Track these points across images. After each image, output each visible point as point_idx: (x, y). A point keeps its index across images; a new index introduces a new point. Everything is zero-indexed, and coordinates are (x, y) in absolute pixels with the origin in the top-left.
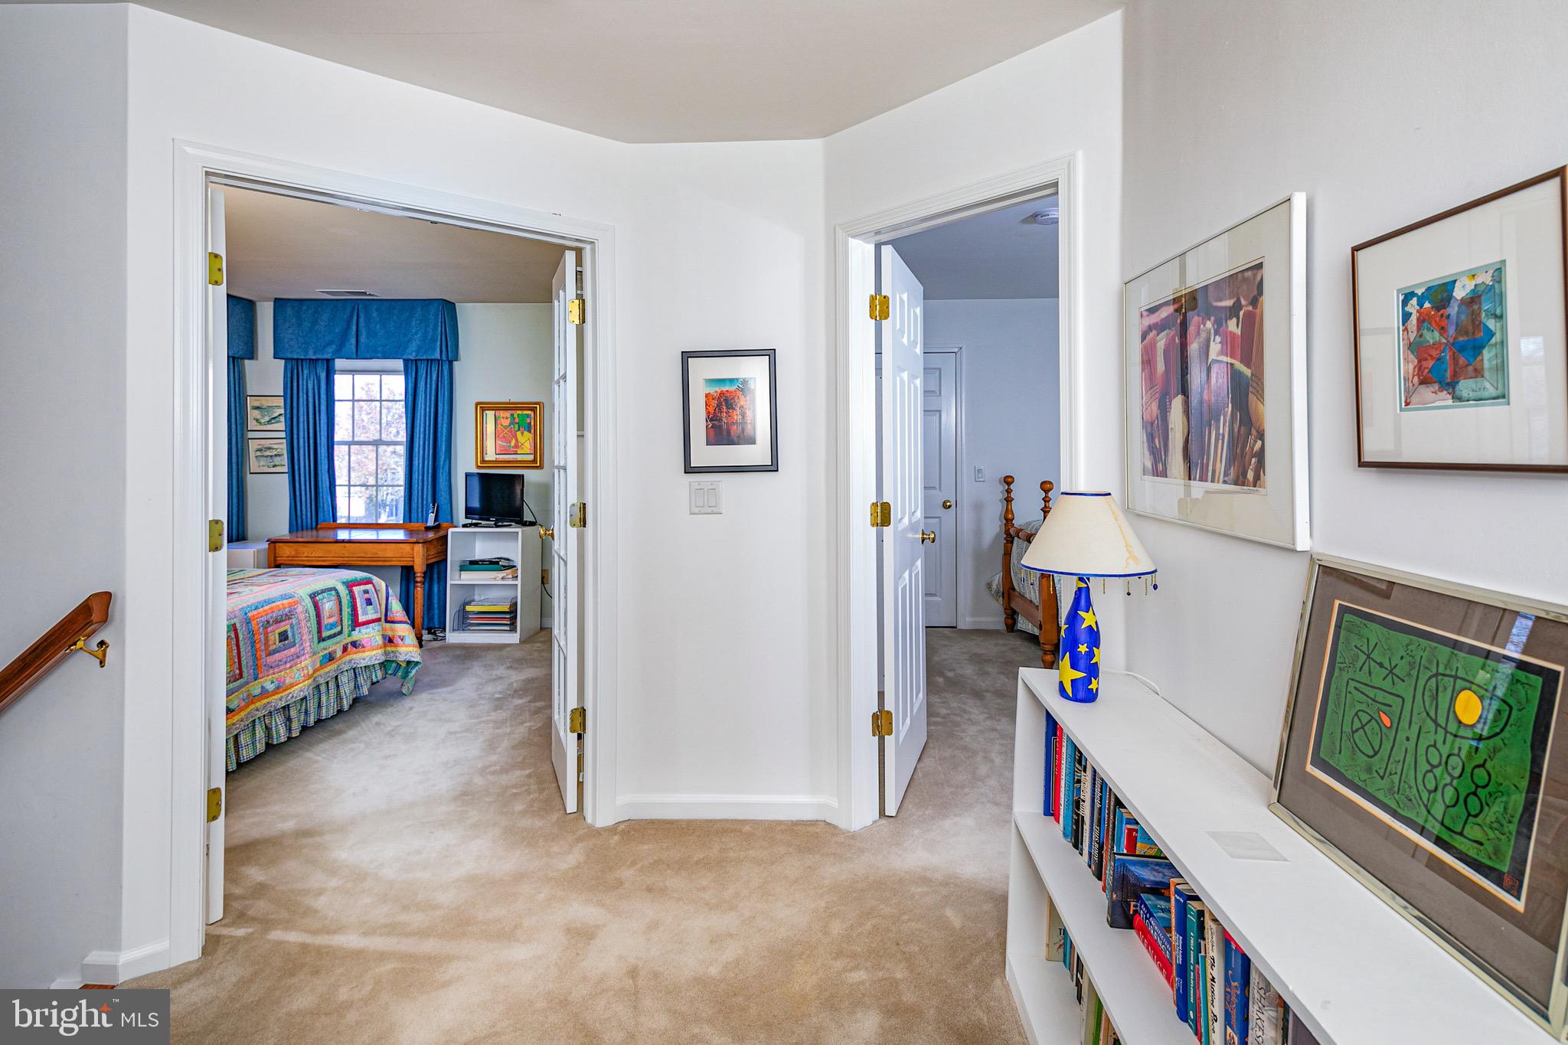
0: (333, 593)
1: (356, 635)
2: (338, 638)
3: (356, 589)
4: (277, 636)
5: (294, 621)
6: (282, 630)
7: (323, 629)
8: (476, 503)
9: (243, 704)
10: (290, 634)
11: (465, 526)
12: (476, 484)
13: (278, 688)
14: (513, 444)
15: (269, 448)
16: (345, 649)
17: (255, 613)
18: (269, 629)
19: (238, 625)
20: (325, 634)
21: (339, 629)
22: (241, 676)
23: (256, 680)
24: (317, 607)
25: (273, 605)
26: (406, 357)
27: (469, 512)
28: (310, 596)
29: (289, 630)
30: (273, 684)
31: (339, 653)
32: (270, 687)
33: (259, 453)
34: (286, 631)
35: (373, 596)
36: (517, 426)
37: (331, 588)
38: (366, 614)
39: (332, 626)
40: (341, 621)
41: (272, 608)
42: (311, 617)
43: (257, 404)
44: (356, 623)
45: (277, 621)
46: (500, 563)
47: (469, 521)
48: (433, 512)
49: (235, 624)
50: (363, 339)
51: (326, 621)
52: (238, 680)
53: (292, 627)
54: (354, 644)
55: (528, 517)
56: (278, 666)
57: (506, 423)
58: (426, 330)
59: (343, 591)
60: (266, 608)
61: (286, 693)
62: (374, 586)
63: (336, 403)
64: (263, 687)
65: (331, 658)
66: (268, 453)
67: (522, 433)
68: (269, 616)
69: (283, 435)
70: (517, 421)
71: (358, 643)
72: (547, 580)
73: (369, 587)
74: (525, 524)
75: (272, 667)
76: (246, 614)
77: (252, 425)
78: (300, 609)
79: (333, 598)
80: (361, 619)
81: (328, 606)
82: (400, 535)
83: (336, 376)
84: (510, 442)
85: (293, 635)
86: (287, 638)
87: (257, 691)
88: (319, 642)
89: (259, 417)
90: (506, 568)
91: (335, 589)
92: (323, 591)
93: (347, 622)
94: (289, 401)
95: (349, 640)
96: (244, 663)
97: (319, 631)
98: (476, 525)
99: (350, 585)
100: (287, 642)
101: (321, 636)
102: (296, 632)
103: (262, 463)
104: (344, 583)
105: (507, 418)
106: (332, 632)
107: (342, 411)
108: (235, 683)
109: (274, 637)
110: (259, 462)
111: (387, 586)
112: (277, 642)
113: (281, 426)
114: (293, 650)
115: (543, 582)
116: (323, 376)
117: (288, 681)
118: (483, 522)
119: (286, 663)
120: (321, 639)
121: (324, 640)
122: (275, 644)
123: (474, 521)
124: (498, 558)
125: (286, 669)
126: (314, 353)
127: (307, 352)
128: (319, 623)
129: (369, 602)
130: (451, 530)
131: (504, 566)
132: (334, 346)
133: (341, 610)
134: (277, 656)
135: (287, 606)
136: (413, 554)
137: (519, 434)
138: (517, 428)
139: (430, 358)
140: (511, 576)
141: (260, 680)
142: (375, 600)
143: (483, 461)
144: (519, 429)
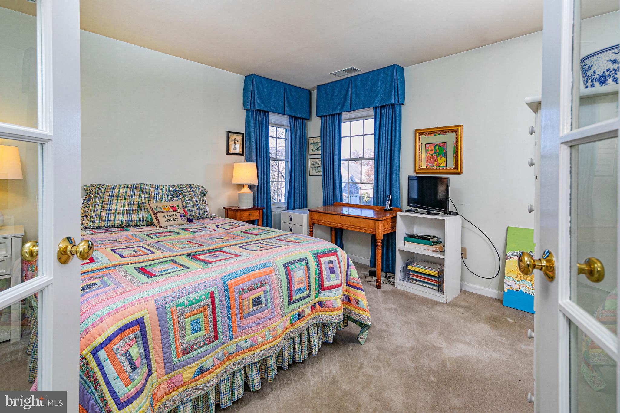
0: (304, 263)
1: (322, 297)
2: (308, 299)
3: (324, 260)
4: (251, 301)
5: (267, 288)
6: (256, 295)
7: (293, 293)
8: (415, 196)
9: (217, 362)
10: (263, 299)
11: (407, 211)
12: (415, 183)
13: (251, 346)
14: (435, 164)
15: (316, 163)
16: (313, 308)
17: (233, 281)
18: (244, 296)
19: (216, 294)
20: (294, 298)
21: (307, 292)
22: (216, 338)
23: (231, 340)
24: (288, 275)
25: (251, 274)
26: (375, 105)
27: (411, 201)
28: (284, 265)
29: (263, 296)
30: (246, 343)
31: (308, 311)
32: (244, 345)
33: (313, 166)
34: (260, 297)
35: (336, 265)
36: (437, 154)
37: (303, 259)
38: (331, 280)
39: (301, 291)
40: (309, 286)
41: (249, 276)
42: (283, 285)
43: (312, 142)
44: (322, 288)
45: (251, 289)
46: (431, 240)
47: (410, 208)
48: (389, 201)
49: (213, 292)
50: (353, 99)
51: (295, 287)
52: (212, 342)
53: (265, 293)
54: (320, 304)
55: (451, 208)
56: (251, 327)
57: (431, 153)
58: (386, 87)
59: (312, 262)
60: (245, 276)
61: (258, 350)
62: (338, 257)
63: (342, 138)
64: (237, 346)
65: (300, 316)
66: (316, 166)
67: (441, 158)
68: (245, 284)
69: (320, 156)
70: (438, 151)
71: (323, 303)
72: (466, 256)
73: (334, 258)
74: (450, 214)
75: (245, 329)
76: (225, 282)
77: (310, 152)
78: (274, 277)
79: (303, 267)
80: (326, 284)
81: (299, 273)
82: (370, 213)
83: (342, 123)
84: (434, 163)
85: (266, 300)
86: (260, 303)
87: (233, 348)
88: (289, 305)
89: (313, 148)
90: (435, 243)
91: (305, 260)
92: (296, 261)
93: (314, 286)
94: (323, 138)
95: (317, 300)
96: (219, 326)
97: (290, 295)
98: (414, 211)
99: (318, 256)
100: (260, 306)
101: (291, 299)
102: (269, 297)
103: (314, 171)
104: (314, 254)
105: (432, 150)
106: (302, 295)
107: (345, 142)
108: (209, 346)
109: (248, 302)
110: (313, 170)
111: (348, 257)
112: (251, 307)
113: (319, 152)
114: (265, 313)
115: (462, 257)
116: (337, 123)
117: (260, 340)
118: (419, 210)
119: (258, 324)
120: (291, 301)
121: (294, 302)
122: (249, 308)
123: (413, 208)
124: (430, 236)
125: (258, 330)
126: (332, 112)
127: (329, 111)
128: (290, 289)
129: (332, 271)
130: (398, 214)
131: (433, 242)
132: (340, 105)
133: (309, 277)
134: (249, 319)
135: (263, 274)
136: (375, 227)
137: (439, 158)
138: (437, 155)
139: (388, 103)
140: (439, 251)
141: (235, 340)
142: (337, 269)
143: (420, 169)
144: (439, 156)
